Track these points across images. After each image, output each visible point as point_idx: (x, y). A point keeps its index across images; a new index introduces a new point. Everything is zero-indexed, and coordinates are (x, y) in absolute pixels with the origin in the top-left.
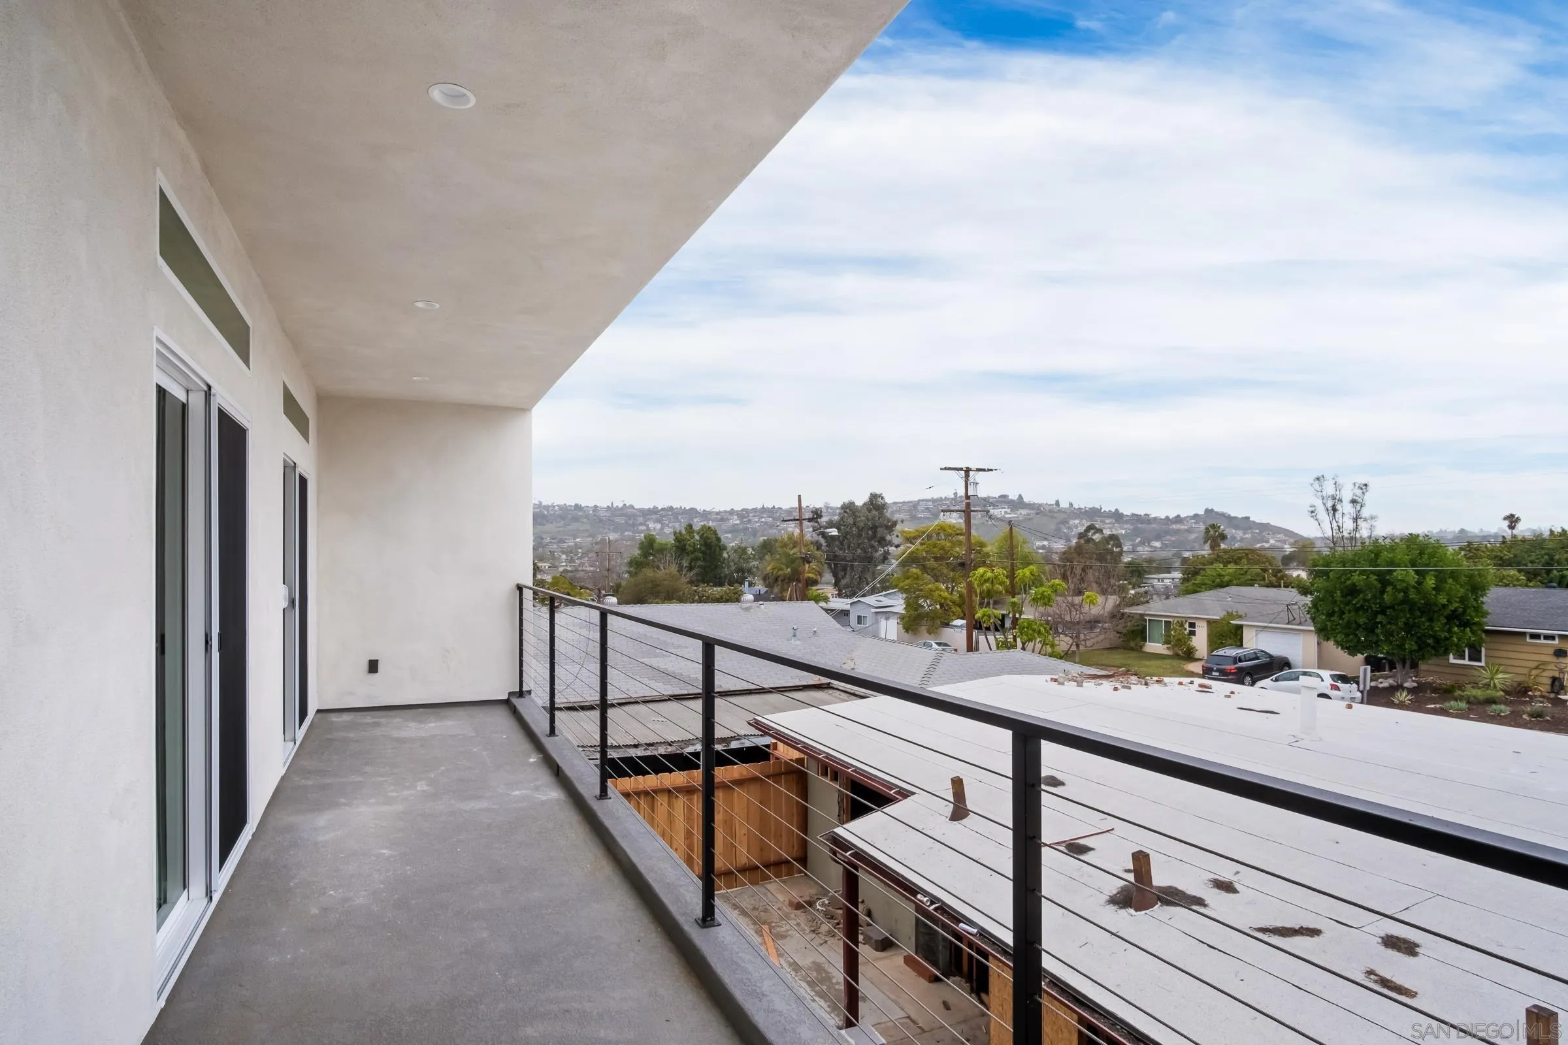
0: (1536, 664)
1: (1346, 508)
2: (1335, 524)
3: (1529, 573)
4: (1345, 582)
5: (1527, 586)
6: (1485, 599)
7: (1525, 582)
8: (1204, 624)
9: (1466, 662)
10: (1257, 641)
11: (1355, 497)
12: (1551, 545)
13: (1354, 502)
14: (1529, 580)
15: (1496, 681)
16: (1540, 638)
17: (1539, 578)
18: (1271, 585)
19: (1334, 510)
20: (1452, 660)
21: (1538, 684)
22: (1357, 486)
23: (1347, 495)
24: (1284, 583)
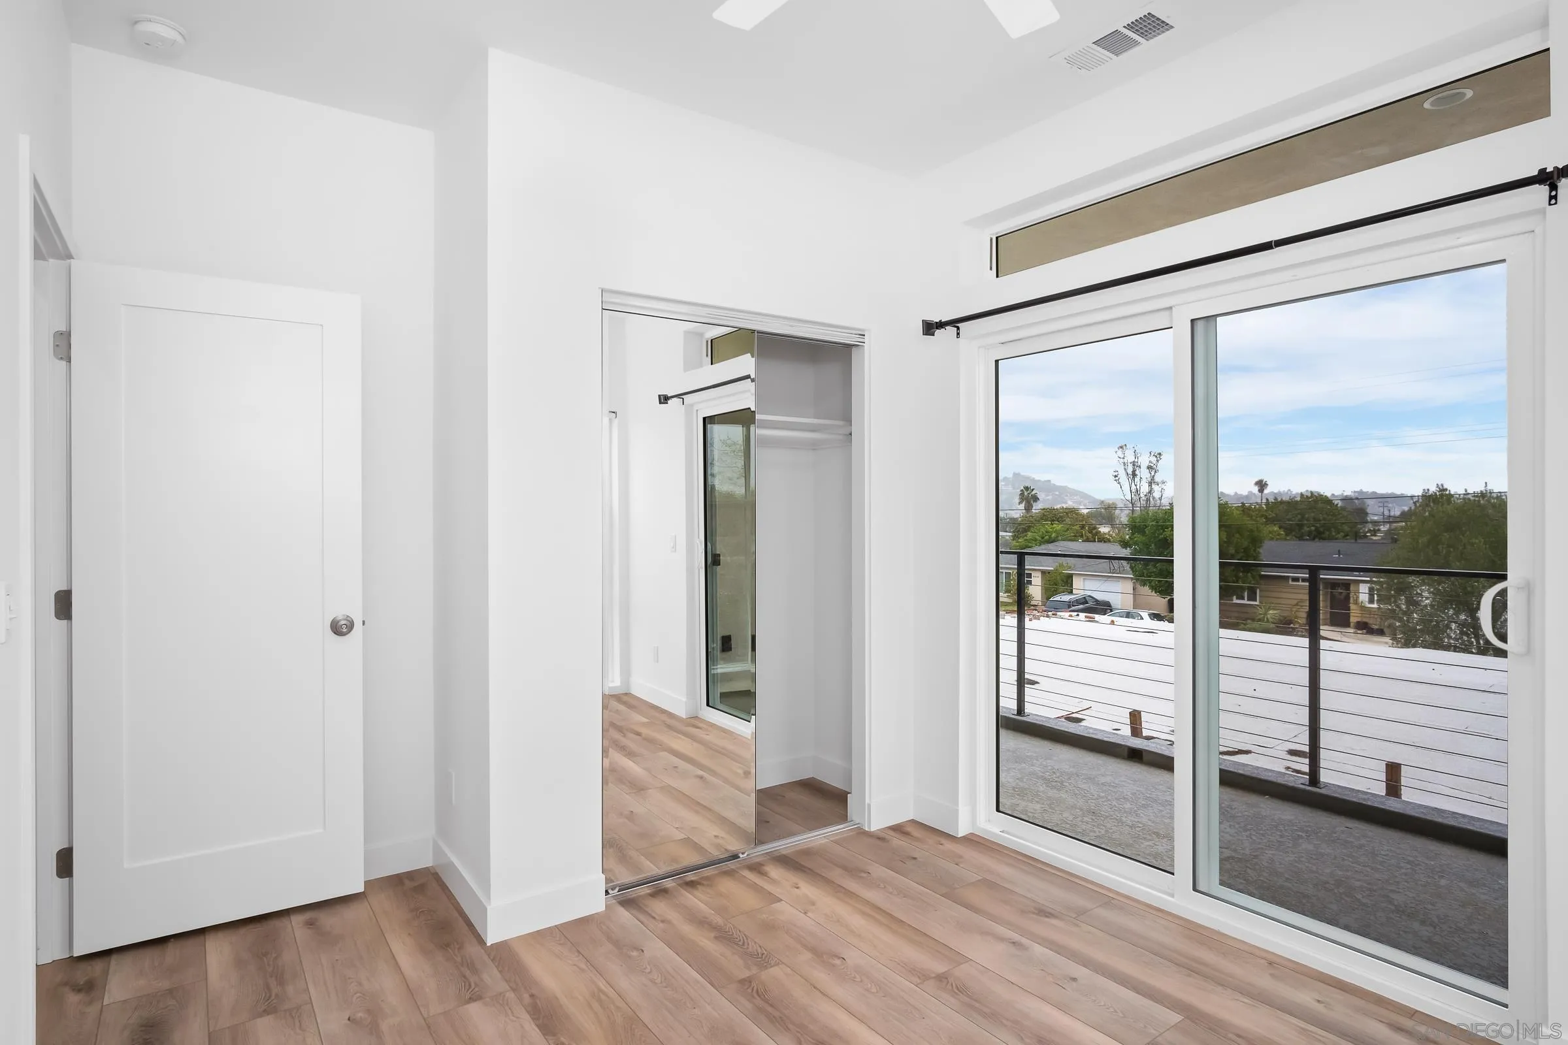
0: (1295, 602)
1: (1144, 473)
2: (1133, 487)
3: (1286, 529)
4: (1158, 537)
5: (1286, 540)
6: (1261, 550)
7: (1283, 536)
8: (1039, 574)
9: (1245, 602)
10: (1083, 587)
11: (1150, 464)
12: (1303, 506)
13: (1149, 468)
14: (1287, 535)
15: (1269, 616)
16: (1299, 581)
17: (1294, 533)
18: (1087, 540)
19: (1134, 474)
20: (1235, 601)
21: (1297, 617)
22: (1152, 454)
23: (1144, 461)
24: (1098, 539)
